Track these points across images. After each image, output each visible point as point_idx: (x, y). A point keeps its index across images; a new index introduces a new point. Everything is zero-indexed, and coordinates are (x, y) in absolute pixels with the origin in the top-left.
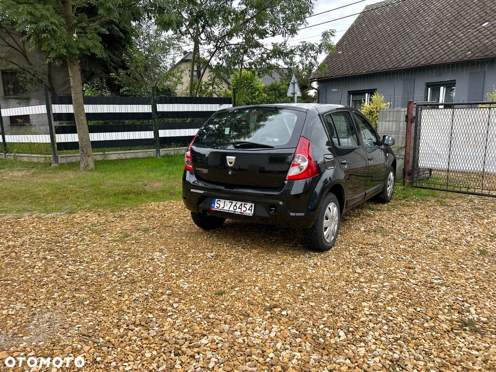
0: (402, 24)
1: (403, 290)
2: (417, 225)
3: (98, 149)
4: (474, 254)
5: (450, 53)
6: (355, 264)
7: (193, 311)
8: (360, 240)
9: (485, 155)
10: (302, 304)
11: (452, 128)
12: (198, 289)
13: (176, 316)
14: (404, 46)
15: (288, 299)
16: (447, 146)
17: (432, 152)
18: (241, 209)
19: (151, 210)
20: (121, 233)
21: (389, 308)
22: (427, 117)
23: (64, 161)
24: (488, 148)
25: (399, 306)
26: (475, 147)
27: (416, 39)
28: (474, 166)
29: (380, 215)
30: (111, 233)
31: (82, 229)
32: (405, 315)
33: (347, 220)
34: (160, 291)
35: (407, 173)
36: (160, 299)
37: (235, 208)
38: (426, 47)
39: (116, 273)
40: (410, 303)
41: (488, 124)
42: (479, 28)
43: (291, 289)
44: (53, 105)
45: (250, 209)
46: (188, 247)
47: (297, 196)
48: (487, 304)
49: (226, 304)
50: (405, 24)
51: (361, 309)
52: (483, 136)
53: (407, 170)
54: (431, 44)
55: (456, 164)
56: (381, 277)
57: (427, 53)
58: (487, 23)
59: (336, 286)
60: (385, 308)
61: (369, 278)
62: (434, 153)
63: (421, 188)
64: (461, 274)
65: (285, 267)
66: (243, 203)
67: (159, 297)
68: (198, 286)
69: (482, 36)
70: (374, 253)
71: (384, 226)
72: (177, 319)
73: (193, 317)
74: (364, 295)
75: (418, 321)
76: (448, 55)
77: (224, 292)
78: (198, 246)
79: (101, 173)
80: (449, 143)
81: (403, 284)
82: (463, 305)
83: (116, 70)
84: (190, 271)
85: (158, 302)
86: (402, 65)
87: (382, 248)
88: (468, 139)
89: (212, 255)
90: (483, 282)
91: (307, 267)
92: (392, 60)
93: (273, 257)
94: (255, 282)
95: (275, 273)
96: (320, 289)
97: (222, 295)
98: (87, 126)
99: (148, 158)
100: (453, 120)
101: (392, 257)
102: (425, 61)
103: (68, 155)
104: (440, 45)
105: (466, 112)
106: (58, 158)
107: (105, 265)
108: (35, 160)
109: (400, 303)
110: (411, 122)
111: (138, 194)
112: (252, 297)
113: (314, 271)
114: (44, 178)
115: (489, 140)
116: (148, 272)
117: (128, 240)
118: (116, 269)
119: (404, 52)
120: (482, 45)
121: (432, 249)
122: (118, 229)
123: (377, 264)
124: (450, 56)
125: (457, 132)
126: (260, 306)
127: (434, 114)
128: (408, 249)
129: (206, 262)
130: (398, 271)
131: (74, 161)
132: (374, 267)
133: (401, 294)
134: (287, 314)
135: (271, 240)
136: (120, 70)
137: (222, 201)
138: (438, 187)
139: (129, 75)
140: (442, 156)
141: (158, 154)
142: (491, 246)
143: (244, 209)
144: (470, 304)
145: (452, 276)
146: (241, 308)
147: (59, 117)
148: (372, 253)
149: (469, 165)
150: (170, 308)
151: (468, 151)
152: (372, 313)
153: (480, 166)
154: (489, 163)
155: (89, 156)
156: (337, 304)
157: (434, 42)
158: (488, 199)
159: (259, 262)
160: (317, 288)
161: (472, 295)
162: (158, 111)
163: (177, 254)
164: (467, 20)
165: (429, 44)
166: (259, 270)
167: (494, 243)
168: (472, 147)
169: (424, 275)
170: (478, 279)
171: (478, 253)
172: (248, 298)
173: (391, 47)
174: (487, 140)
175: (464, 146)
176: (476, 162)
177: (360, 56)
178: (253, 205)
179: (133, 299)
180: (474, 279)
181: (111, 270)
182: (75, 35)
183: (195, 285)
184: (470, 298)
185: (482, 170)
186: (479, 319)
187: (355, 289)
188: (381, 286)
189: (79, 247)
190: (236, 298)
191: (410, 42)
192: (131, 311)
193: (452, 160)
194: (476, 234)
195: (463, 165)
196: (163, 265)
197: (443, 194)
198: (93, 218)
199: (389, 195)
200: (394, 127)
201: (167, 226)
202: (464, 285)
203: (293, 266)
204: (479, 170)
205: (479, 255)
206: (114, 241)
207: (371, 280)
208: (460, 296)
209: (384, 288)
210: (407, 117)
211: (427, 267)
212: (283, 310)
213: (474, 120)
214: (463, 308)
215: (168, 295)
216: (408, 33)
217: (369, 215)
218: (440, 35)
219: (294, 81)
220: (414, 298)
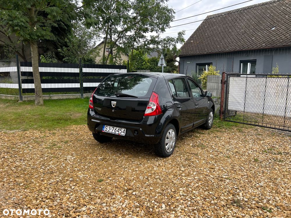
0: (227, 27)
1: (205, 181)
2: (223, 143)
3: (47, 93)
4: (250, 161)
5: (253, 44)
6: (182, 165)
7: (82, 191)
8: (188, 151)
9: (264, 104)
10: (145, 188)
11: (246, 88)
12: (89, 178)
13: (71, 194)
14: (228, 39)
15: (138, 185)
16: (243, 98)
17: (235, 101)
18: (119, 132)
19: (72, 130)
20: (52, 143)
21: (194, 192)
22: (233, 82)
23: (26, 99)
24: (265, 100)
25: (200, 191)
26: (259, 99)
27: (235, 35)
28: (258, 110)
29: (203, 137)
30: (46, 143)
31: (29, 140)
32: (202, 196)
33: (183, 139)
34: (66, 178)
35: (221, 112)
36: (65, 183)
37: (115, 131)
38: (240, 40)
39: (43, 167)
40: (207, 189)
41: (266, 87)
42: (270, 30)
43: (142, 179)
44: (21, 67)
45: (124, 132)
46: (88, 153)
47: (150, 125)
48: (250, 191)
49: (102, 187)
50: (229, 27)
51: (178, 192)
52: (263, 93)
53: (221, 111)
54: (243, 39)
55: (248, 109)
56: (195, 173)
57: (241, 44)
58: (274, 28)
59: (167, 178)
60: (192, 192)
61: (187, 174)
62: (236, 101)
63: (229, 121)
64: (240, 173)
65: (142, 166)
66: (120, 128)
67: (64, 182)
68: (88, 176)
69: (272, 35)
70: (194, 159)
71: (203, 143)
72: (72, 195)
73: (82, 195)
74: (182, 184)
75: (208, 200)
76: (252, 45)
77: (103, 180)
78: (94, 152)
79: (47, 107)
80: (244, 96)
81: (206, 178)
82: (236, 191)
83: (62, 47)
84: (86, 167)
85: (63, 185)
86: (227, 50)
87: (200, 156)
88: (254, 95)
89: (101, 158)
90: (251, 178)
91: (154, 166)
92: (221, 47)
93: (136, 160)
94: (122, 174)
95: (135, 169)
96: (158, 180)
97: (101, 182)
98: (40, 80)
99: (76, 99)
100: (246, 84)
101: (204, 162)
102: (239, 48)
103: (29, 96)
104: (248, 39)
105: (253, 79)
106: (22, 98)
107: (38, 162)
108: (9, 98)
109: (201, 189)
110: (224, 84)
111: (66, 120)
112: (118, 183)
113: (157, 169)
114: (12, 109)
115: (266, 96)
116: (62, 167)
117: (54, 148)
118: (43, 165)
119: (228, 42)
120: (271, 40)
121: (228, 157)
122: (51, 141)
123: (194, 166)
124: (253, 46)
125: (249, 90)
126: (121, 189)
127: (236, 80)
128: (214, 157)
129: (97, 162)
130: (205, 170)
131: (32, 99)
132: (192, 167)
133: (203, 183)
134: (136, 194)
135: (137, 150)
136: (64, 47)
137: (109, 127)
138: (239, 121)
139: (69, 50)
140: (241, 104)
141: (82, 97)
142: (261, 157)
143: (120, 132)
144: (240, 190)
145: (234, 174)
146: (110, 190)
147: (24, 74)
148: (193, 159)
149: (255, 109)
150: (69, 189)
151: (255, 101)
152: (184, 194)
153: (261, 110)
154: (266, 108)
155: (40, 97)
156: (165, 189)
157: (244, 38)
158: (266, 129)
159: (127, 163)
160: (156, 179)
161: (243, 185)
162: (83, 72)
163: (81, 157)
164: (263, 26)
165: (242, 38)
166: (126, 168)
167: (264, 155)
168: (257, 99)
169: (219, 173)
170: (248, 176)
171: (253, 161)
172: (115, 184)
173: (220, 39)
174: (265, 95)
175: (253, 99)
176: (259, 108)
177: (203, 44)
178: (126, 129)
179: (49, 183)
180: (246, 176)
181: (40, 166)
182: (35, 28)
183: (87, 176)
184: (241, 187)
185: (262, 112)
186: (243, 199)
187: (177, 180)
188: (193, 178)
189: (25, 151)
190: (109, 184)
191: (231, 37)
192: (46, 190)
193: (246, 106)
194: (255, 150)
195: (252, 109)
196: (71, 163)
197: (241, 125)
198: (37, 134)
199: (210, 125)
200: (216, 86)
201: (79, 140)
202: (239, 179)
203: (146, 165)
204: (261, 112)
205: (253, 162)
206: (46, 148)
207: (188, 175)
208: (236, 185)
209: (194, 180)
210: (222, 81)
211: (222, 168)
212: (134, 191)
213: (258, 84)
214: (236, 192)
215: (71, 181)
216: (230, 32)
217: (197, 137)
218: (248, 34)
219: (162, 57)
220: (210, 186)
